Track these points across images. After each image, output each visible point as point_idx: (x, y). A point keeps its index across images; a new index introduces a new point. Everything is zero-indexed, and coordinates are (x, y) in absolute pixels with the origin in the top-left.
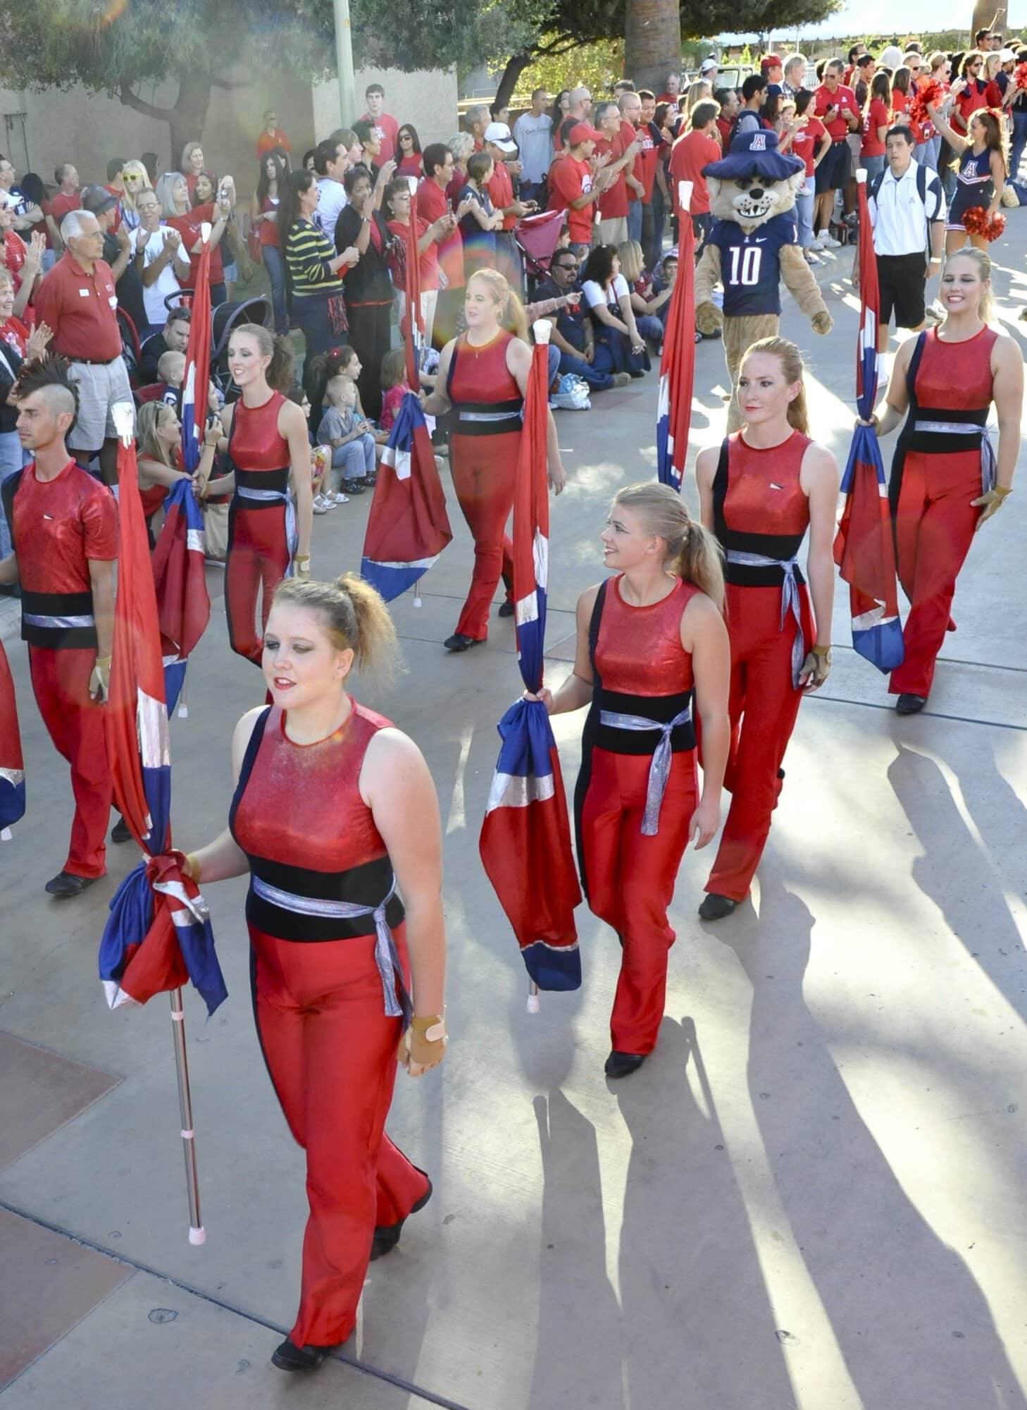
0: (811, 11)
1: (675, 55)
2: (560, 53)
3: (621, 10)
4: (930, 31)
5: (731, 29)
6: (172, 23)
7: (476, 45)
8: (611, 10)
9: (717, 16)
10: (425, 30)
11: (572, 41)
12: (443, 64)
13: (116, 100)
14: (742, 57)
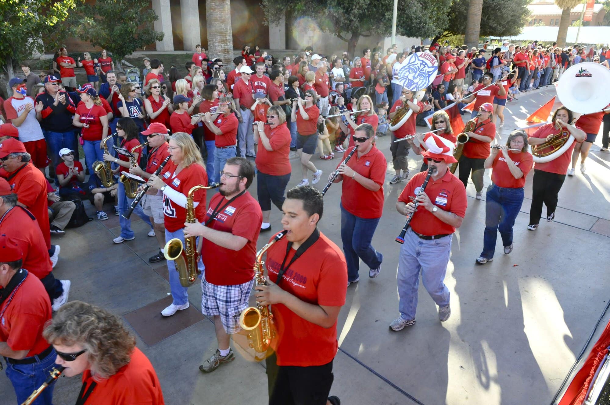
0: (514, 33)
1: (477, 40)
2: (448, 36)
3: (465, 28)
4: (546, 41)
5: (493, 35)
6: (352, 20)
7: (425, 33)
8: (462, 28)
9: (490, 32)
10: (414, 28)
11: (452, 34)
12: (417, 37)
13: (336, 36)
14: (495, 42)
